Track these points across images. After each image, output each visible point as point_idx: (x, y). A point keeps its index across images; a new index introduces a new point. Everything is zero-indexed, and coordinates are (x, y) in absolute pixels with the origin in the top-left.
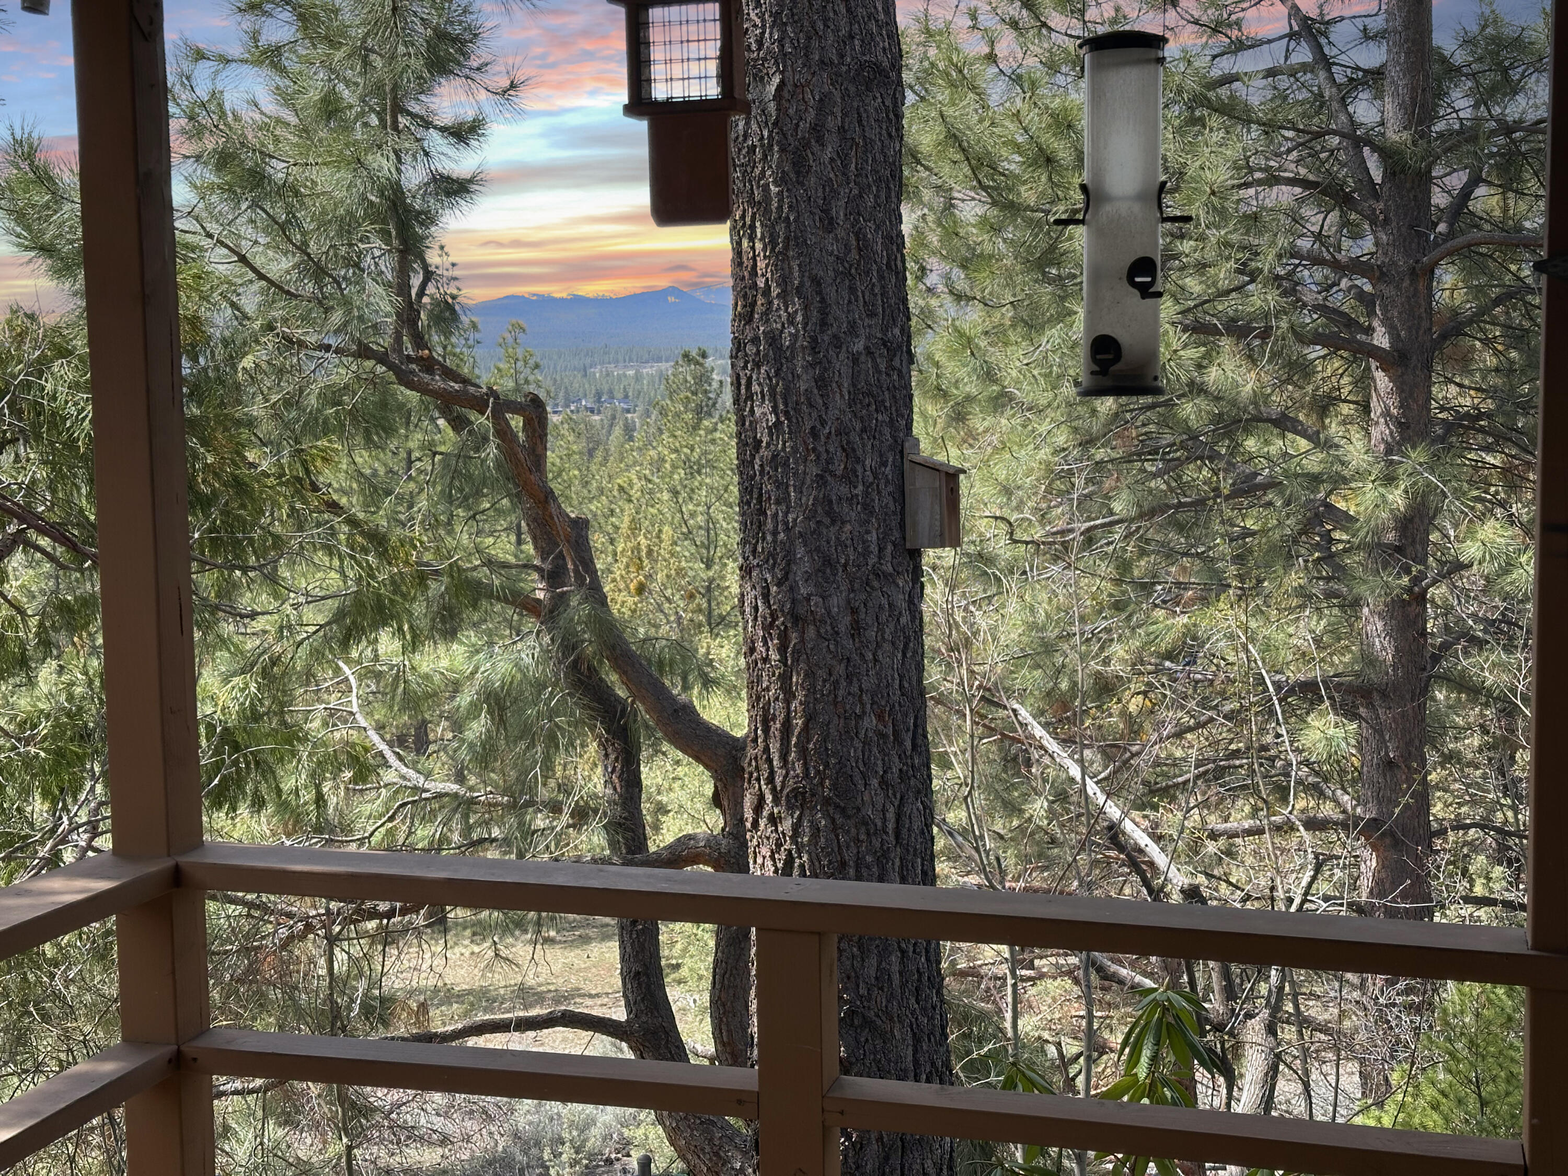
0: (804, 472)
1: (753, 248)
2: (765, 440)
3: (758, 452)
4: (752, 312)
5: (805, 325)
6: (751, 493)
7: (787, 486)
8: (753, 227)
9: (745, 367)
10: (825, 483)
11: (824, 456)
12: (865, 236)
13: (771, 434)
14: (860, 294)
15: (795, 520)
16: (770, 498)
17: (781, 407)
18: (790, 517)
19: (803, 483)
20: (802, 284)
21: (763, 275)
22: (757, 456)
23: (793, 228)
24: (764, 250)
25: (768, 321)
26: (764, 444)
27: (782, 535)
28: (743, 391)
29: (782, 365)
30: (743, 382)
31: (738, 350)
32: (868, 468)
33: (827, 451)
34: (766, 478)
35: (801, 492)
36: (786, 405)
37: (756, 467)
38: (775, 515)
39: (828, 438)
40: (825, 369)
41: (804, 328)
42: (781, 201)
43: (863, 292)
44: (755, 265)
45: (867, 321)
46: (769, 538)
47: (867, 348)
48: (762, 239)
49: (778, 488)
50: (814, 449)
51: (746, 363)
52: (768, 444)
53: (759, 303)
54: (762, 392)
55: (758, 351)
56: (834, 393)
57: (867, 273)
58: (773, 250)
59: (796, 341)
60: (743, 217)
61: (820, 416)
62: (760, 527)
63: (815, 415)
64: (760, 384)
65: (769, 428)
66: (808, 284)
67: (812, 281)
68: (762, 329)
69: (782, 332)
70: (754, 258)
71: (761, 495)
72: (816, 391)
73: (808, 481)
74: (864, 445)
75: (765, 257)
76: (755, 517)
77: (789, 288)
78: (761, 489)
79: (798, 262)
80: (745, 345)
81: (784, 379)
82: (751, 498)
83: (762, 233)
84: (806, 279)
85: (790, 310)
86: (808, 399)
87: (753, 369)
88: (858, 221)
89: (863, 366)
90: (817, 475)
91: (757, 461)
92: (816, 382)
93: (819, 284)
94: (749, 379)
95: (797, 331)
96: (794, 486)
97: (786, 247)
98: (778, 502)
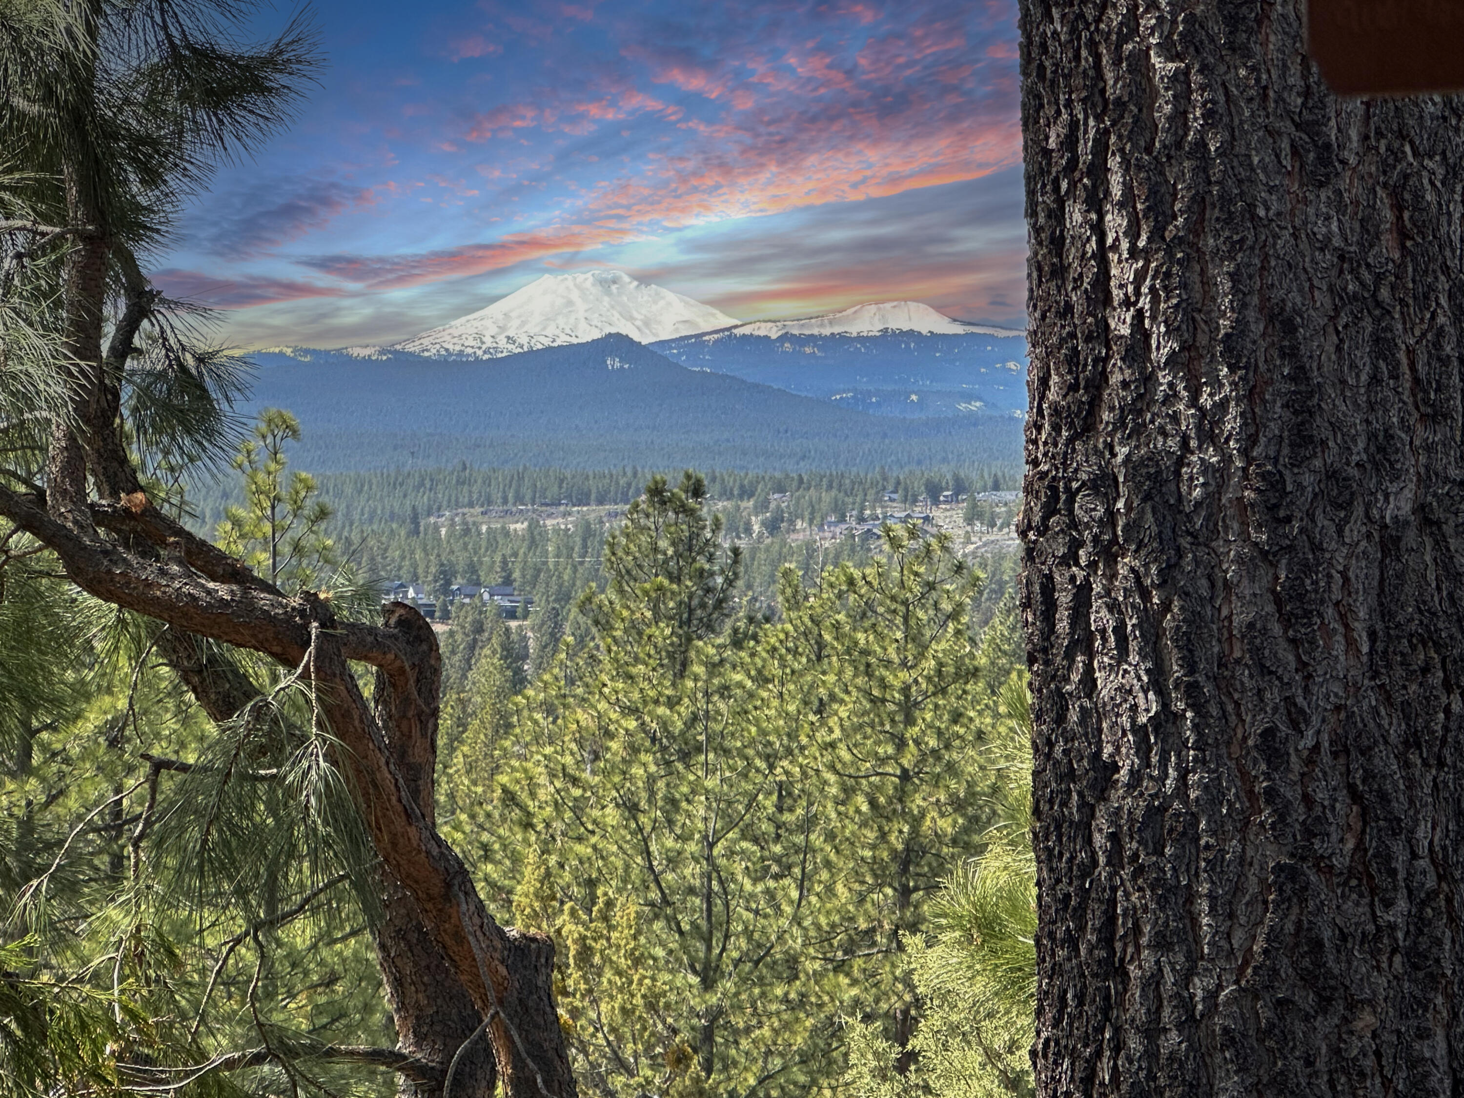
0: (1242, 860)
1: (1099, 230)
2: (1126, 766)
3: (1103, 798)
4: (1094, 404)
5: (1249, 442)
6: (1080, 915)
7: (1191, 897)
8: (1098, 171)
9: (1070, 559)
10: (1303, 893)
11: (1299, 813)
12: (1418, 196)
13: (1143, 749)
14: (1402, 356)
15: (1211, 996)
16: (1137, 930)
17: (1177, 671)
18: (1198, 988)
19: (1238, 890)
20: (1240, 326)
21: (1127, 303)
22: (1101, 812)
23: (1217, 170)
24: (1133, 233)
25: (1139, 430)
26: (1123, 775)
27: (1174, 1036)
28: (1063, 625)
29: (1180, 553)
30: (1064, 598)
31: (1050, 510)
32: (1423, 848)
33: (1308, 800)
34: (1126, 873)
35: (1231, 916)
36: (1191, 667)
37: (1099, 840)
38: (1154, 981)
39: (1310, 762)
40: (1307, 568)
41: (1245, 453)
42: (1182, 100)
43: (1410, 352)
44: (1103, 277)
45: (1421, 433)
46: (1134, 1043)
47: (1421, 509)
48: (1126, 203)
49: (1162, 902)
50: (1271, 794)
51: (1076, 545)
52: (1136, 776)
53: (1115, 379)
54: (1120, 630)
55: (1111, 515)
56: (1330, 634)
57: (1425, 298)
58: (1157, 233)
59: (1221, 488)
60: (1070, 142)
61: (1289, 701)
62: (1106, 1011)
63: (1272, 696)
64: (1113, 607)
65: (1139, 731)
66: (1257, 328)
67: (1271, 319)
68: (1122, 451)
69: (1181, 462)
70: (1101, 256)
71: (1111, 919)
72: (1276, 629)
73: (1253, 886)
74: (1411, 784)
75: (1134, 253)
76: (1092, 984)
77: (1203, 340)
78: (1113, 902)
79: (1228, 266)
80: (1072, 496)
81: (1185, 594)
82: (1081, 928)
83: (1128, 188)
84: (1251, 314)
85: (1205, 400)
86: (1256, 651)
87: (1092, 565)
88: (1398, 156)
89: (1411, 560)
90: (1279, 868)
91: (1101, 821)
92: (1278, 602)
93: (1290, 328)
94: (1083, 594)
95: (1227, 459)
96: (1212, 897)
97: (1196, 227)
98: (1161, 943)
